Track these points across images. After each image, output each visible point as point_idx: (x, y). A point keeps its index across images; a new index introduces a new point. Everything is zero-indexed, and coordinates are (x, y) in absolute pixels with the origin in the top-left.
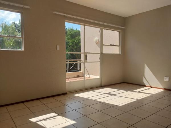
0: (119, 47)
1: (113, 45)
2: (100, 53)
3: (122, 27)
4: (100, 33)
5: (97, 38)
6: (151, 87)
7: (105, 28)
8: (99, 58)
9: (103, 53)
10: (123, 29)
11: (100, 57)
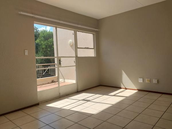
0: (94, 50)
1: (88, 48)
2: (75, 56)
3: (96, 30)
4: (74, 35)
5: (71, 41)
6: (126, 89)
7: (79, 30)
8: (74, 62)
9: (78, 56)
10: (97, 31)
11: (75, 60)
